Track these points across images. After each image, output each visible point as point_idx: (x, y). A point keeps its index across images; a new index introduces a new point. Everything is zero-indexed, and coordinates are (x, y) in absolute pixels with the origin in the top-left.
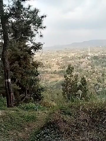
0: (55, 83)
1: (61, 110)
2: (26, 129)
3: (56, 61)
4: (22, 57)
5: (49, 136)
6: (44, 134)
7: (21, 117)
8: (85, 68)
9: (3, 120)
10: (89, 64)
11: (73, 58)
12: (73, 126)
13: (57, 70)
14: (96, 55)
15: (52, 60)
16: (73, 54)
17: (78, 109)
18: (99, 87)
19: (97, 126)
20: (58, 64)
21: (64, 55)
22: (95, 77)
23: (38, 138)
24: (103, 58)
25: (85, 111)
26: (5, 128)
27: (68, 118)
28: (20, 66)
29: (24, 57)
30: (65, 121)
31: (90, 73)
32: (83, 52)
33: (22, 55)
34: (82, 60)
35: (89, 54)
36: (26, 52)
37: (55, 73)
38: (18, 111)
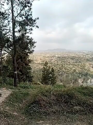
0: (39, 69)
1: (42, 93)
2: (24, 101)
3: (40, 58)
4: (23, 57)
5: (35, 108)
6: (33, 107)
7: (21, 94)
8: (54, 62)
9: (12, 97)
10: (56, 61)
11: (48, 57)
12: (48, 103)
13: (40, 63)
14: (59, 56)
15: (38, 57)
16: (48, 55)
17: (50, 93)
18: (60, 72)
19: (59, 103)
20: (41, 59)
21: (44, 55)
22: (58, 67)
23: (30, 109)
24: (63, 58)
25: (53, 94)
26: (13, 102)
27: (45, 98)
28: (22, 62)
29: (24, 57)
30: (44, 100)
31: (56, 65)
32: (53, 54)
33: (23, 56)
34: (52, 58)
35: (56, 55)
36: (25, 55)
37: (39, 64)
38: (20, 90)
